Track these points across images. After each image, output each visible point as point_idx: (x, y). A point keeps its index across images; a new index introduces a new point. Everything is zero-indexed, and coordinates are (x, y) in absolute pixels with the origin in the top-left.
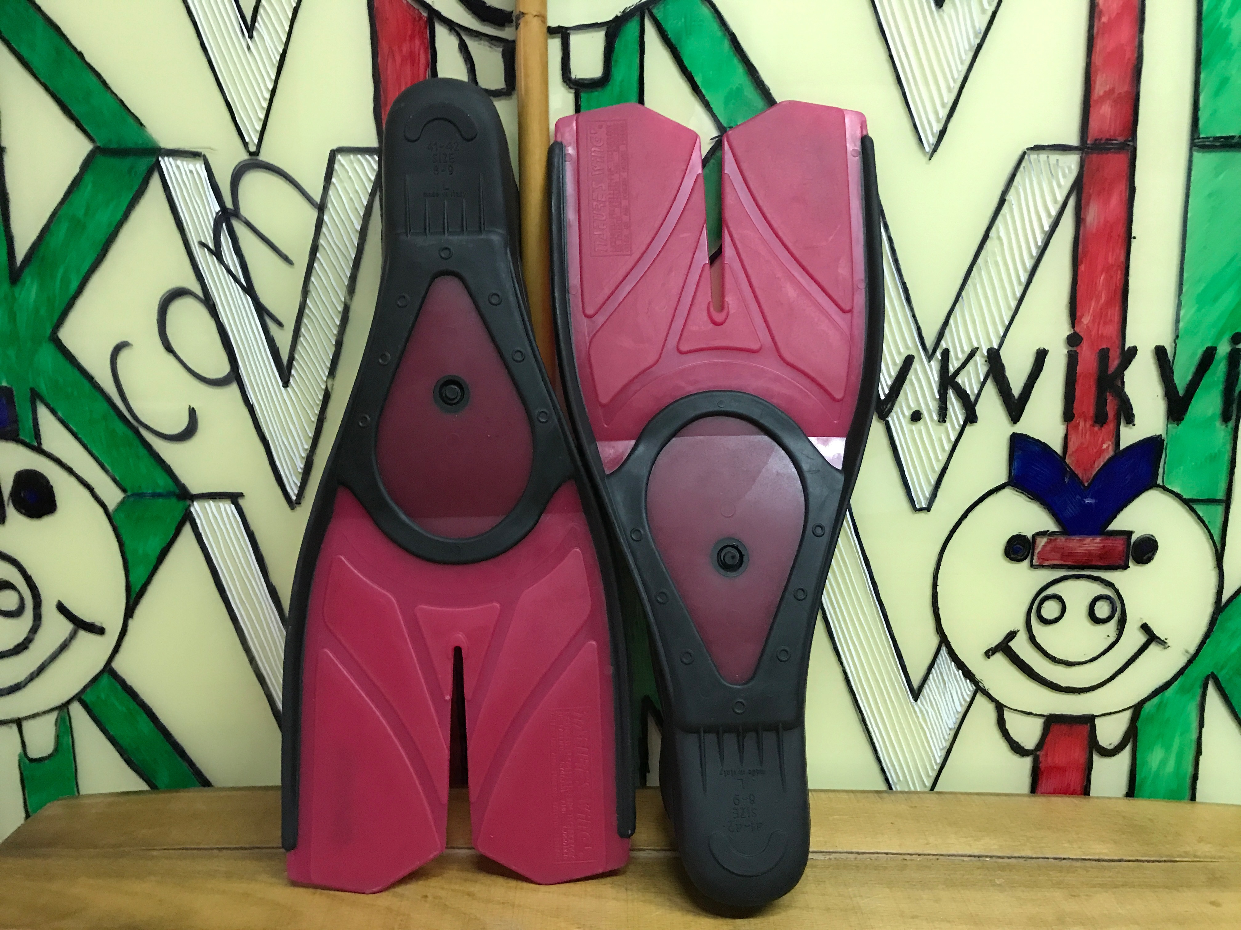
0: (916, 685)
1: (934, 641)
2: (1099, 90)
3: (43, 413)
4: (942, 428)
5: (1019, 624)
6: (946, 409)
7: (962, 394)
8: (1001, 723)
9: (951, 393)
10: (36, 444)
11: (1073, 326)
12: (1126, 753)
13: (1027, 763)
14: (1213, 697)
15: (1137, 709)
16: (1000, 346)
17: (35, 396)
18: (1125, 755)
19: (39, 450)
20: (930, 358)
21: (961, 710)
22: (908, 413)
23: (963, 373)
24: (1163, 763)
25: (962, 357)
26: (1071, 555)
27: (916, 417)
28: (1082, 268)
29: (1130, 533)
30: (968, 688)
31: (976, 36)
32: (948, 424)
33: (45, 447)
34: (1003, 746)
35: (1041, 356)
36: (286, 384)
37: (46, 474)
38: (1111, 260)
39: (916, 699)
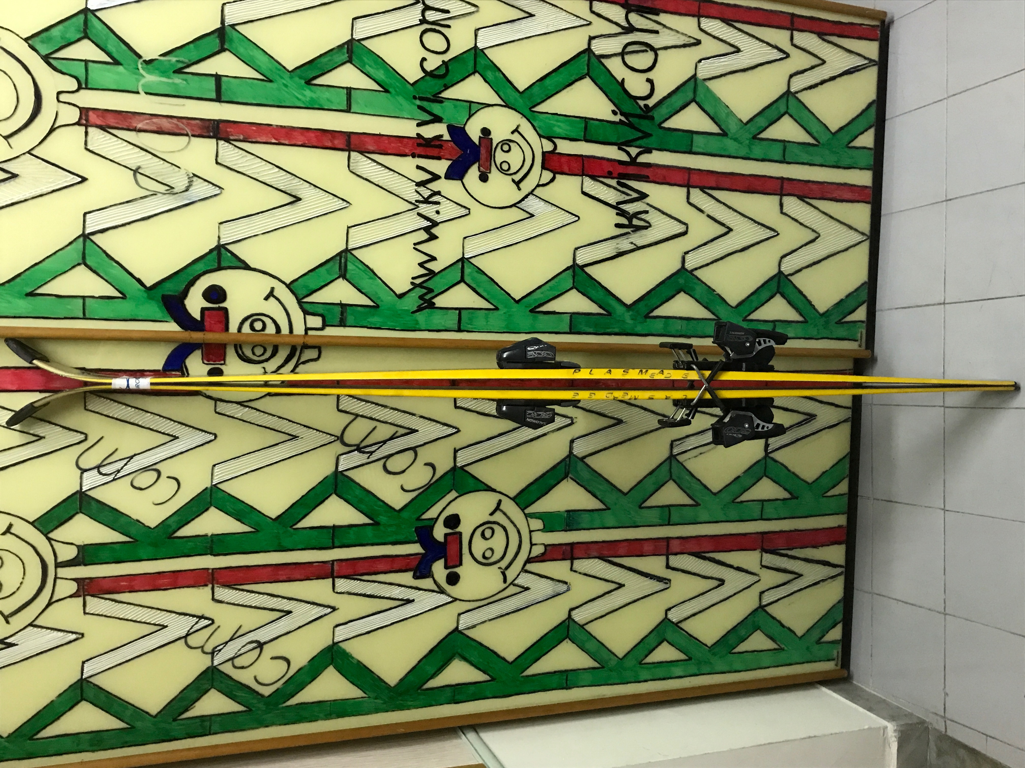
0: (529, 216)
1: (514, 209)
2: (329, 144)
3: (425, 517)
4: (441, 203)
5: (510, 178)
6: (436, 202)
7: (431, 196)
8: (544, 185)
9: (430, 200)
10: (434, 520)
11: (409, 156)
12: (555, 140)
13: (558, 176)
14: (537, 109)
15: (540, 136)
16: (414, 181)
17: (418, 519)
18: (556, 140)
19: (437, 519)
20: (418, 207)
21: (538, 200)
22: (437, 215)
23: (424, 195)
24: (559, 127)
25: (418, 195)
26: (487, 159)
27: (438, 212)
28: (389, 152)
29: (480, 137)
30: (531, 197)
31: (310, 186)
32: (440, 201)
33: (435, 516)
34: (551, 185)
35: (418, 167)
36: (417, 431)
37: (445, 517)
38: (387, 142)
39: (533, 216)
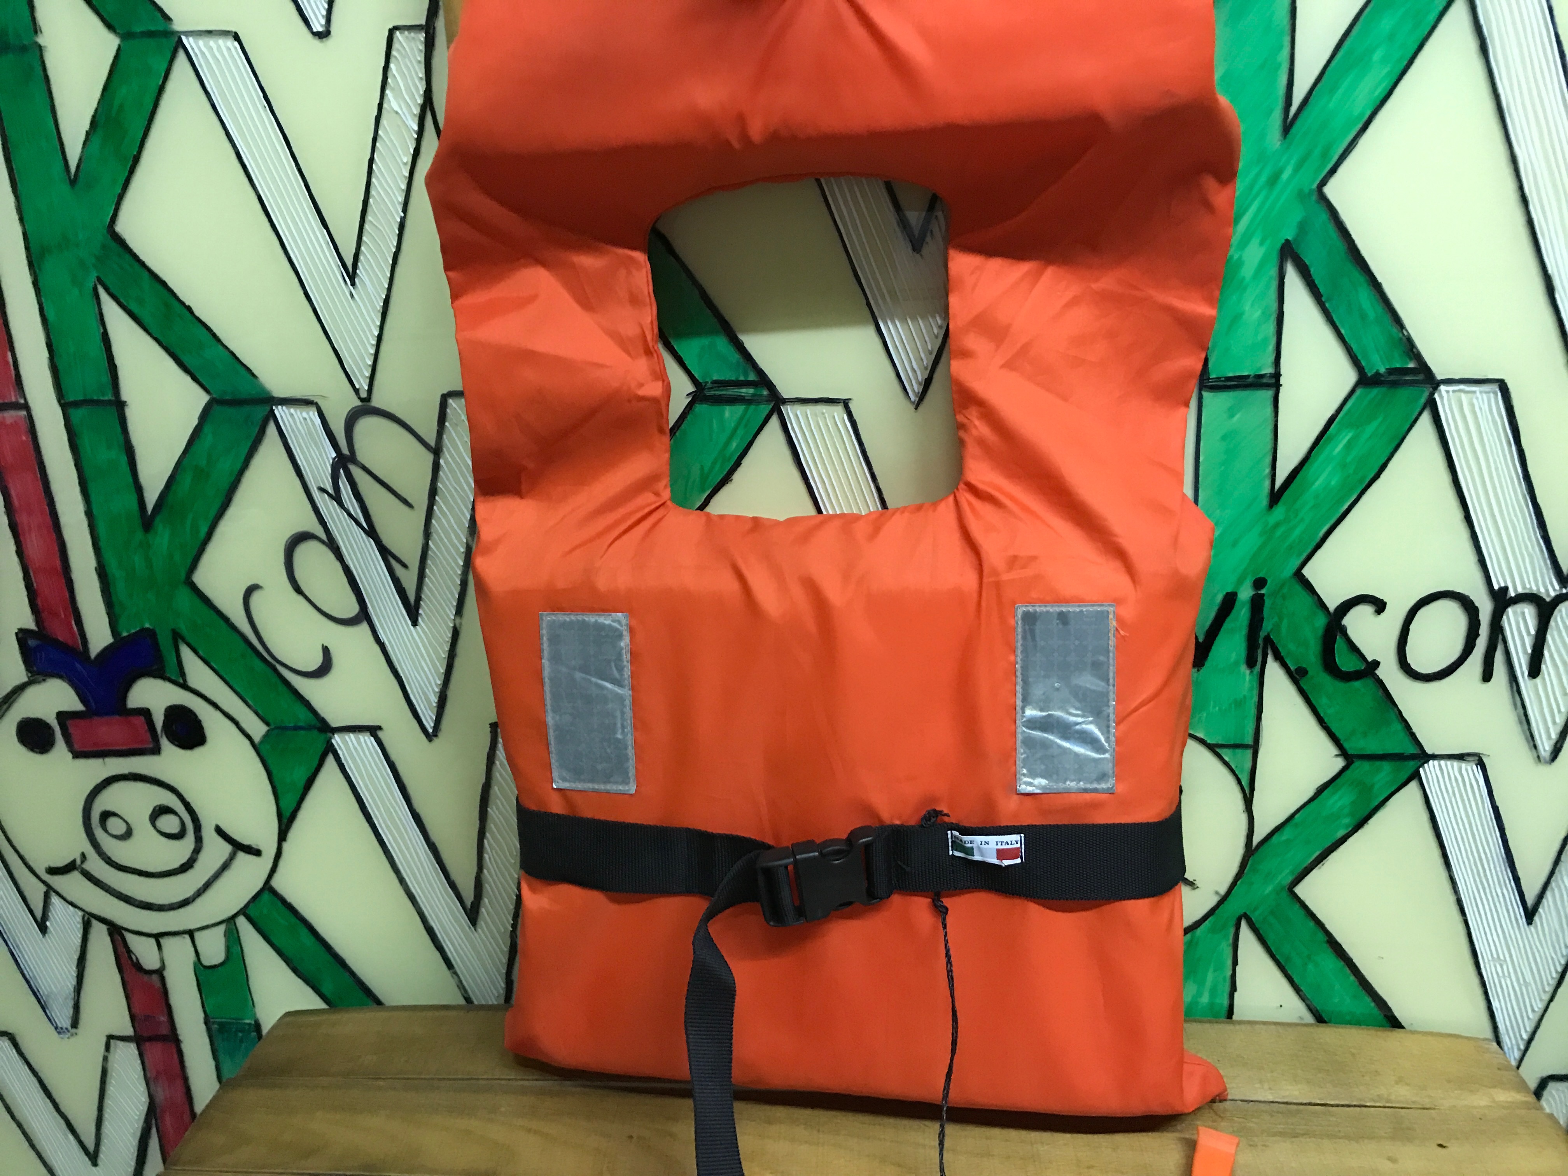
3: (186, 654)
10: (181, 681)
14: (1246, 934)
17: (178, 638)
19: (185, 686)
36: (414, 623)
